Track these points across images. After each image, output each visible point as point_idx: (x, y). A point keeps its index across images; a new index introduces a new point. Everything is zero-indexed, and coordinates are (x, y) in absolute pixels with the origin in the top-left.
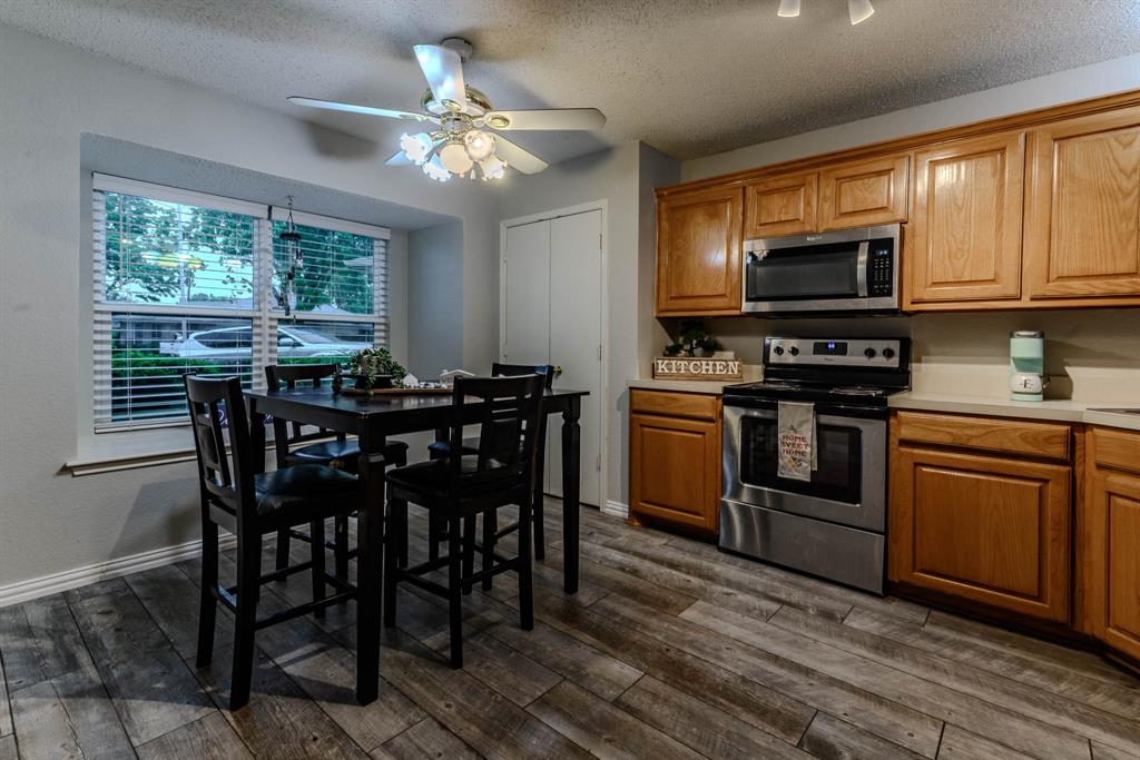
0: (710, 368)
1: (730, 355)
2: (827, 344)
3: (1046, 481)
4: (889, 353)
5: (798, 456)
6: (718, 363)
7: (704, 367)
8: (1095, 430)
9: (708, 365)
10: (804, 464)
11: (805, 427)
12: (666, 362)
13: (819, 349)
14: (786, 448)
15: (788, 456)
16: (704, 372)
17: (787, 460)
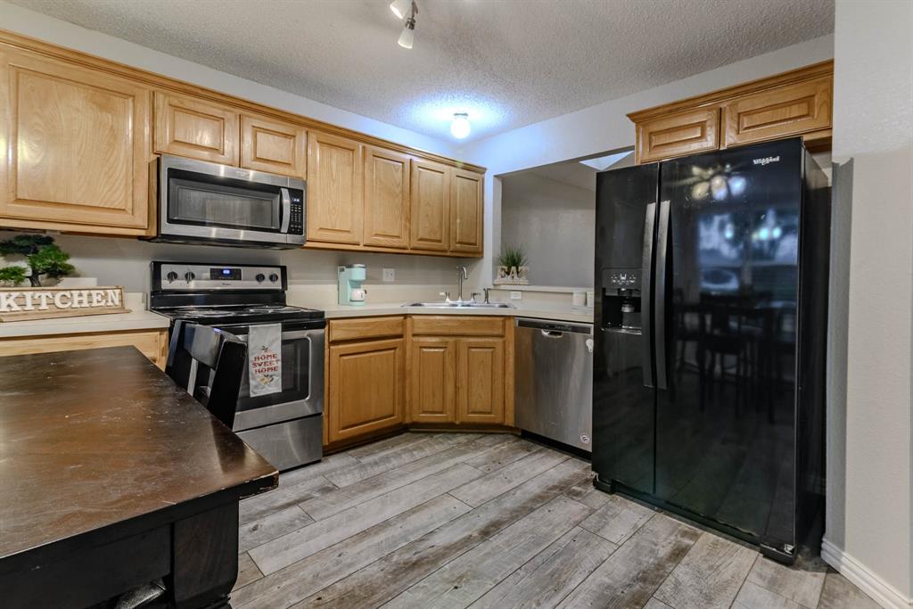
0: (85, 299)
1: (91, 282)
2: (222, 270)
3: (395, 348)
4: (273, 278)
5: (270, 373)
6: (94, 293)
7: (76, 299)
8: (413, 317)
9: (80, 295)
10: (275, 378)
11: (274, 345)
12: (15, 294)
13: (216, 275)
14: (258, 368)
15: (261, 375)
16: (76, 305)
17: (259, 380)
